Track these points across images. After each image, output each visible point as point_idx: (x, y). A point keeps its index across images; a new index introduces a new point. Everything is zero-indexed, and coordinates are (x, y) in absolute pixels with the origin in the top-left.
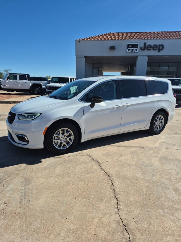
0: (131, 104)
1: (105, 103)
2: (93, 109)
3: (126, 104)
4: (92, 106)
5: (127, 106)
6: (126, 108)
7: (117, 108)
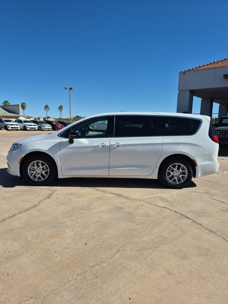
0: (123, 144)
1: (88, 140)
2: (72, 145)
3: (116, 143)
4: (71, 142)
5: (118, 146)
6: (115, 148)
7: (103, 146)
